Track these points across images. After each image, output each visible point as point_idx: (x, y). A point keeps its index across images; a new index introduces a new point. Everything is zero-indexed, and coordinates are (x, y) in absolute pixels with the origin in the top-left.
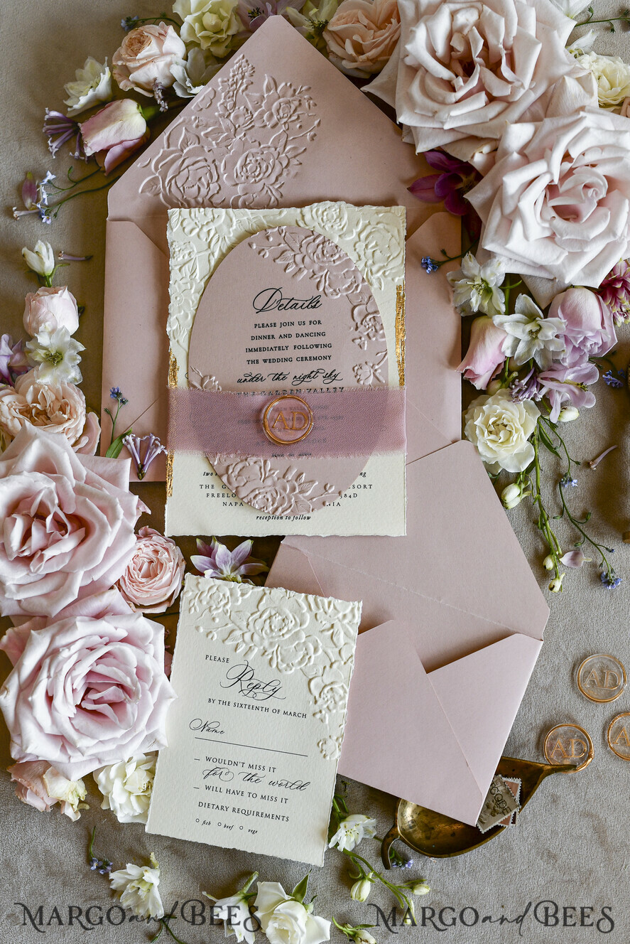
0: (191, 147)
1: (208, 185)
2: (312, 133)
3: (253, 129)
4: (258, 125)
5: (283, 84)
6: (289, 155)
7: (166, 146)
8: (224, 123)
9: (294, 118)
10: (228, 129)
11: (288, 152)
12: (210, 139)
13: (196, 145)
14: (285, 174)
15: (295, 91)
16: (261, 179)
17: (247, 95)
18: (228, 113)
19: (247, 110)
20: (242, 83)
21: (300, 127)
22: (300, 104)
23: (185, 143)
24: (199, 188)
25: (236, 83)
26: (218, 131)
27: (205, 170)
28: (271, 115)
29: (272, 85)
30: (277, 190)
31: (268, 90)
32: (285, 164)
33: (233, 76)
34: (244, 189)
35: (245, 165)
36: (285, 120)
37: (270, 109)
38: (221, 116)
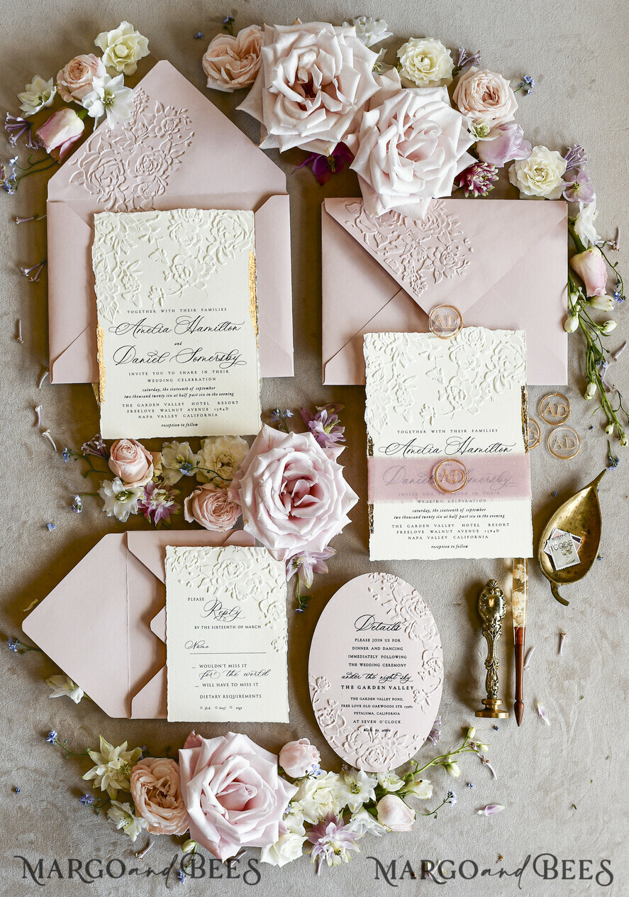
0: (105, 151)
1: (117, 177)
2: (188, 141)
3: (147, 139)
4: (151, 135)
5: (168, 107)
6: (173, 156)
7: (88, 150)
8: (128, 134)
9: (176, 130)
10: (131, 139)
11: (172, 154)
12: (118, 145)
13: (109, 149)
14: (169, 169)
15: (176, 112)
16: (153, 173)
17: (144, 115)
18: (130, 128)
19: (144, 125)
20: (140, 107)
21: (180, 137)
22: (180, 121)
23: (102, 148)
24: (111, 180)
25: (137, 106)
26: (124, 140)
27: (115, 167)
28: (160, 129)
29: (161, 107)
30: (164, 180)
31: (158, 111)
32: (169, 163)
33: (134, 102)
34: (142, 179)
35: (142, 163)
36: (170, 132)
37: (160, 125)
38: (125, 129)
